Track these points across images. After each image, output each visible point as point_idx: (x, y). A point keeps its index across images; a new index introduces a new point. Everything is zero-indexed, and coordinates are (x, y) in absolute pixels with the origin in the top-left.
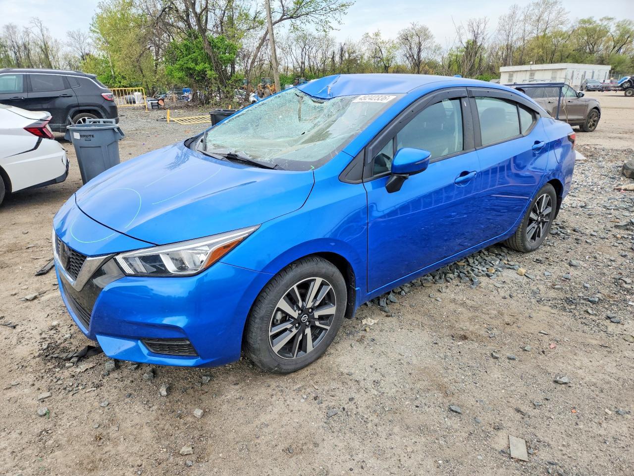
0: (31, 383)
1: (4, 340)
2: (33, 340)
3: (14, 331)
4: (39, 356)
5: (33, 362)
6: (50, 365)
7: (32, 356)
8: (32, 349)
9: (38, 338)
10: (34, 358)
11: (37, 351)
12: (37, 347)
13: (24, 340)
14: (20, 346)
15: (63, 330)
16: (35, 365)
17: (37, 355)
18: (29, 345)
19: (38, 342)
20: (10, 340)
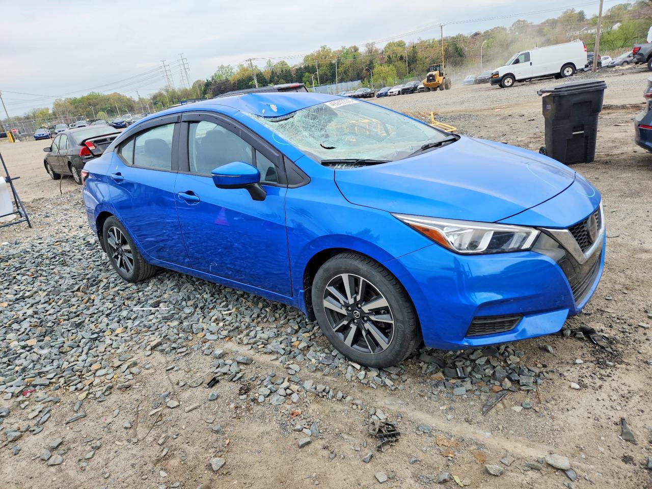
0: (648, 343)
1: (647, 410)
2: (614, 384)
3: (625, 416)
4: (621, 362)
5: (632, 360)
6: (620, 347)
7: (628, 367)
8: (623, 375)
9: (606, 385)
10: (628, 364)
11: (620, 370)
12: (617, 374)
13: (623, 393)
14: (633, 388)
15: (574, 376)
16: (633, 356)
17: (624, 366)
18: (623, 382)
19: (610, 379)
20: (639, 407)
